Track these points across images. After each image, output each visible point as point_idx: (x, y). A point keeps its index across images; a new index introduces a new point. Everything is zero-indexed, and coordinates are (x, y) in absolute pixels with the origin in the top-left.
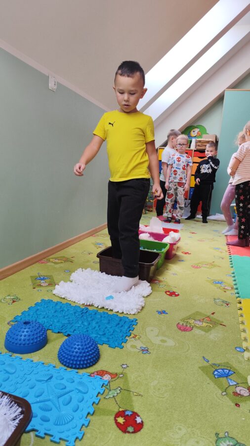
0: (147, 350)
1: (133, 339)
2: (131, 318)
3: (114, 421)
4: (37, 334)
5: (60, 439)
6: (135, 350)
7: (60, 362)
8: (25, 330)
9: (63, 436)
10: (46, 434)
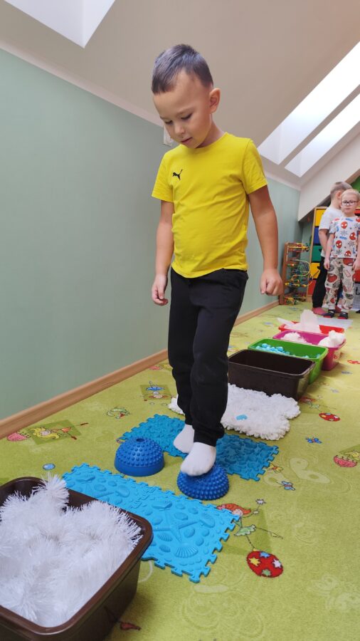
0: (292, 486)
1: (272, 471)
2: (271, 445)
3: (246, 562)
4: (152, 453)
5: (183, 572)
6: (275, 484)
7: (181, 490)
8: (139, 449)
9: (185, 569)
10: (166, 565)
